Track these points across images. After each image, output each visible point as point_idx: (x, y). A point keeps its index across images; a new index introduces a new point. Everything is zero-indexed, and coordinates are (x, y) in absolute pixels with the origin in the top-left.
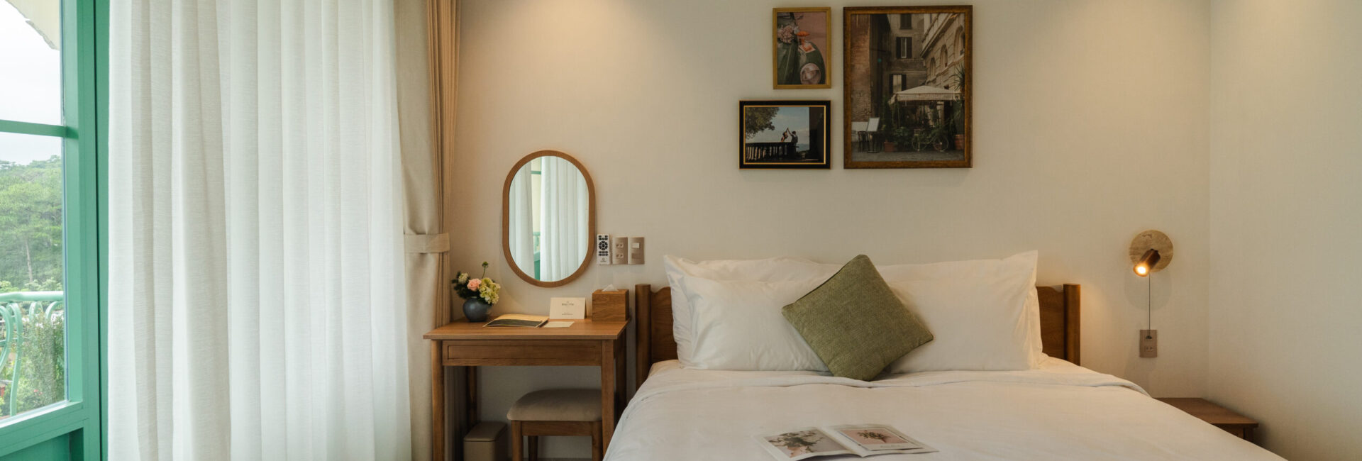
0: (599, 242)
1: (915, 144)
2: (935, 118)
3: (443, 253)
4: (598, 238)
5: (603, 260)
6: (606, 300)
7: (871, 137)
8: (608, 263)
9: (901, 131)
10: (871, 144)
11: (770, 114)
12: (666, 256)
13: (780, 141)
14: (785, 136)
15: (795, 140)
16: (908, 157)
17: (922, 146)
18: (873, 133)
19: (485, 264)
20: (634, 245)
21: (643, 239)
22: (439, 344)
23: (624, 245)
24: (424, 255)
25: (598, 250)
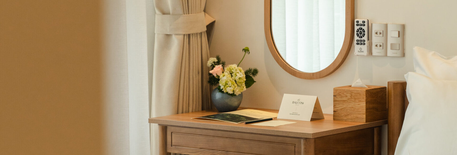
0: (356, 28)
3: (189, 35)
4: (356, 23)
5: (361, 51)
6: (347, 96)
8: (365, 53)
12: (416, 49)
19: (246, 50)
20: (393, 34)
21: (403, 27)
22: (164, 129)
23: (385, 33)
24: (168, 36)
25: (356, 38)
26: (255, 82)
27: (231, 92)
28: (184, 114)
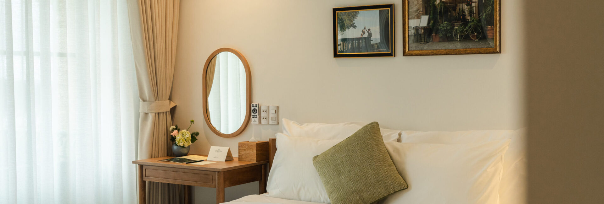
0: (252, 108)
1: (456, 35)
2: (471, 12)
4: (252, 106)
5: (255, 121)
6: (245, 147)
7: (423, 31)
8: (257, 122)
9: (444, 25)
10: (422, 36)
11: (354, 17)
12: (284, 120)
13: (360, 36)
14: (364, 33)
15: (370, 35)
16: (450, 46)
17: (461, 36)
18: (424, 28)
19: (192, 122)
20: (272, 111)
21: (278, 107)
22: (141, 167)
23: (267, 111)
24: (146, 114)
25: (252, 114)
26: (197, 139)
27: (182, 145)
28: (156, 158)
